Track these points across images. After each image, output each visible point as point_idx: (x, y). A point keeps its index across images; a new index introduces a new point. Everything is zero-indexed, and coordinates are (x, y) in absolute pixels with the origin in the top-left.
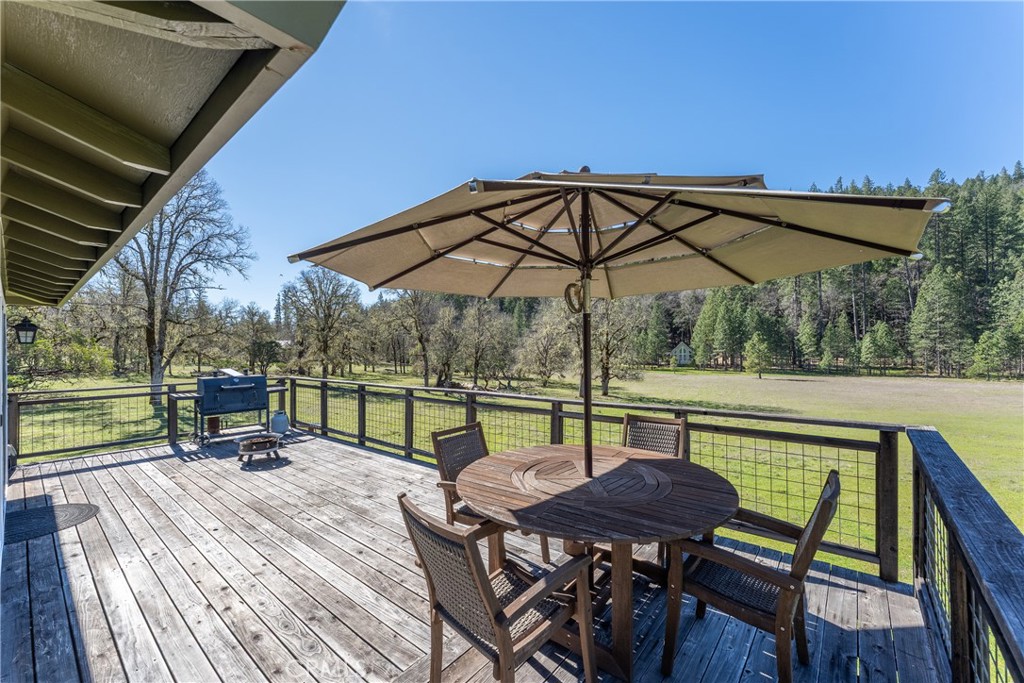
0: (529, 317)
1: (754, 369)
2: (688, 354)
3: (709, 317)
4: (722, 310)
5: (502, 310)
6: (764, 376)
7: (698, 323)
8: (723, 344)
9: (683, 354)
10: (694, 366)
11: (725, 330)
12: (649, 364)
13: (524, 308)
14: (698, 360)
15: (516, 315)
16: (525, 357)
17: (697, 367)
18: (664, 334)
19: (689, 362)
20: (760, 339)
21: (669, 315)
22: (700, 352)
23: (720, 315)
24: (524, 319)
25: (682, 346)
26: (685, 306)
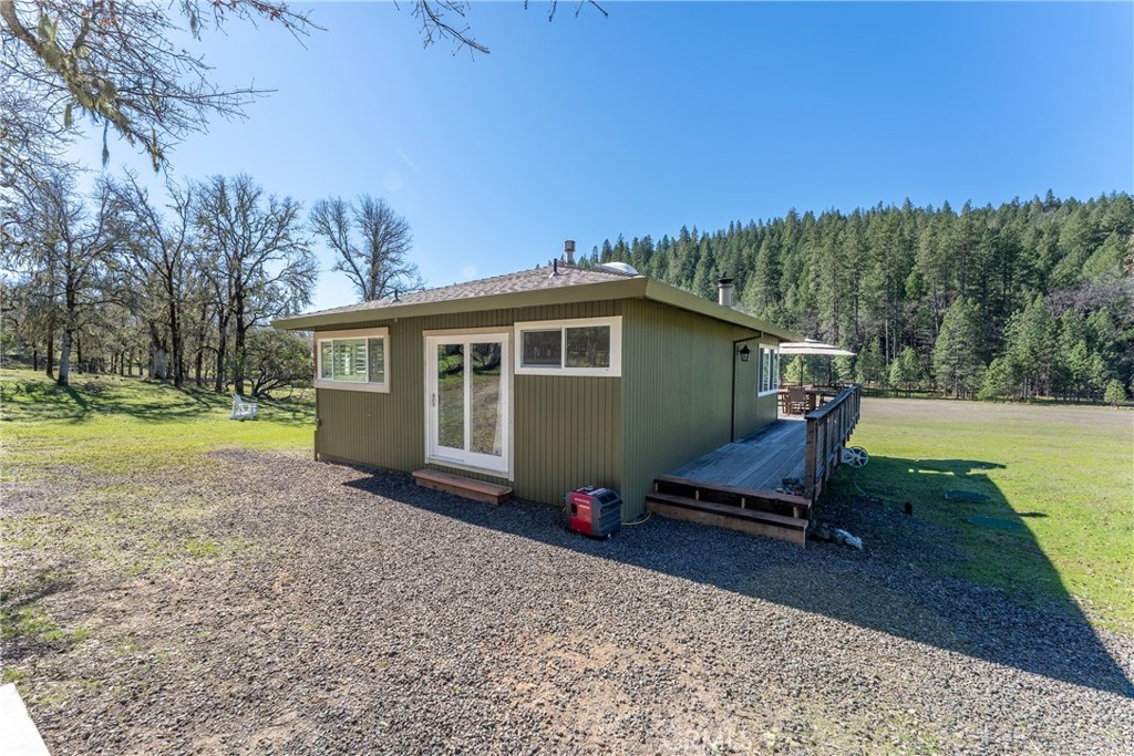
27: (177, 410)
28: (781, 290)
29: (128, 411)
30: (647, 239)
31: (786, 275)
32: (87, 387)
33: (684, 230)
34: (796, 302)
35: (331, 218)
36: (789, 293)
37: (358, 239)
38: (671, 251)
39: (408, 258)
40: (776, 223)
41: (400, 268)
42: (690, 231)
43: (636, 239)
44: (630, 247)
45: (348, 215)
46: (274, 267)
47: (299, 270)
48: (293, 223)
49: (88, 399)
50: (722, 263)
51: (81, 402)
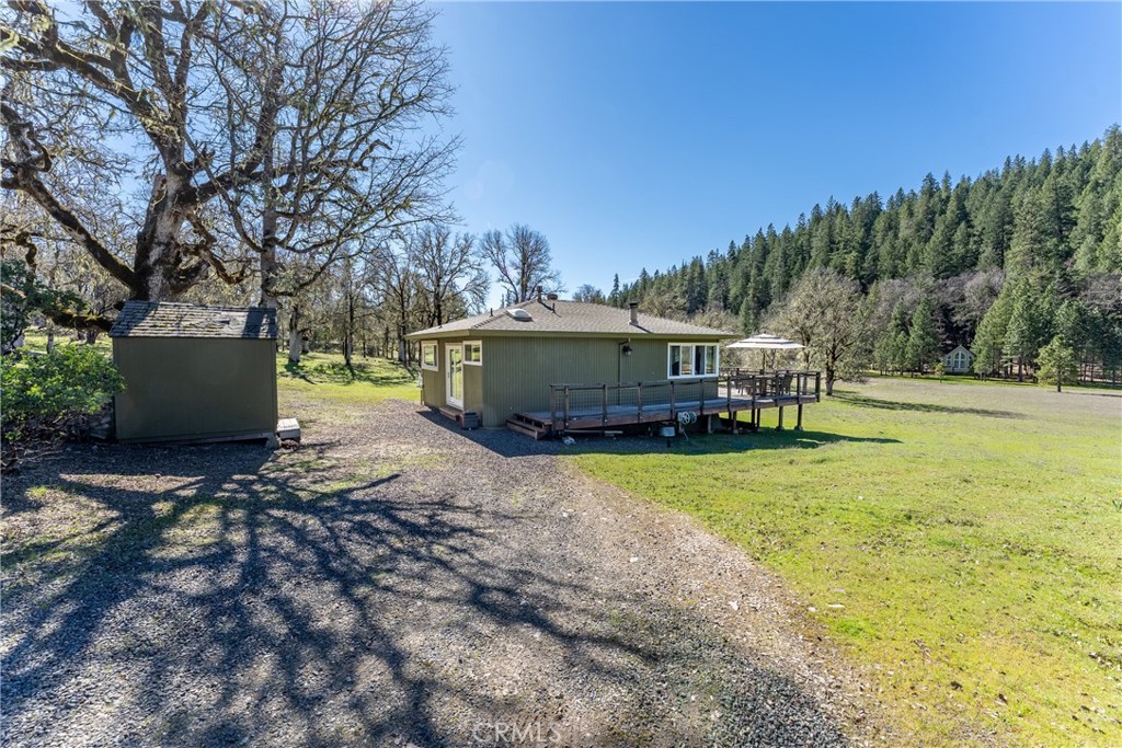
0: (757, 315)
1: (1050, 380)
2: (967, 360)
3: (1000, 317)
4: (1018, 306)
5: (725, 307)
6: (1063, 389)
7: (985, 322)
8: (1017, 348)
9: (960, 359)
10: (972, 374)
11: (1022, 332)
12: (908, 371)
13: (752, 304)
14: (977, 367)
15: (742, 312)
16: (752, 359)
17: (977, 376)
18: (934, 336)
19: (966, 370)
20: (1061, 344)
21: (947, 311)
22: (981, 358)
23: (1016, 313)
24: (752, 317)
25: (960, 350)
26: (972, 300)
27: (396, 380)
28: (1072, 245)
29: (372, 381)
30: (873, 197)
31: (1082, 224)
32: (359, 366)
33: (930, 179)
34: (1093, 262)
35: (494, 243)
36: (1083, 249)
37: (512, 256)
38: (903, 210)
39: (553, 267)
40: (1086, 148)
41: (548, 274)
42: (939, 179)
43: (857, 199)
44: (849, 209)
45: (505, 240)
46: (461, 282)
47: (478, 282)
48: (471, 250)
49: (357, 373)
50: (980, 217)
51: (353, 375)
